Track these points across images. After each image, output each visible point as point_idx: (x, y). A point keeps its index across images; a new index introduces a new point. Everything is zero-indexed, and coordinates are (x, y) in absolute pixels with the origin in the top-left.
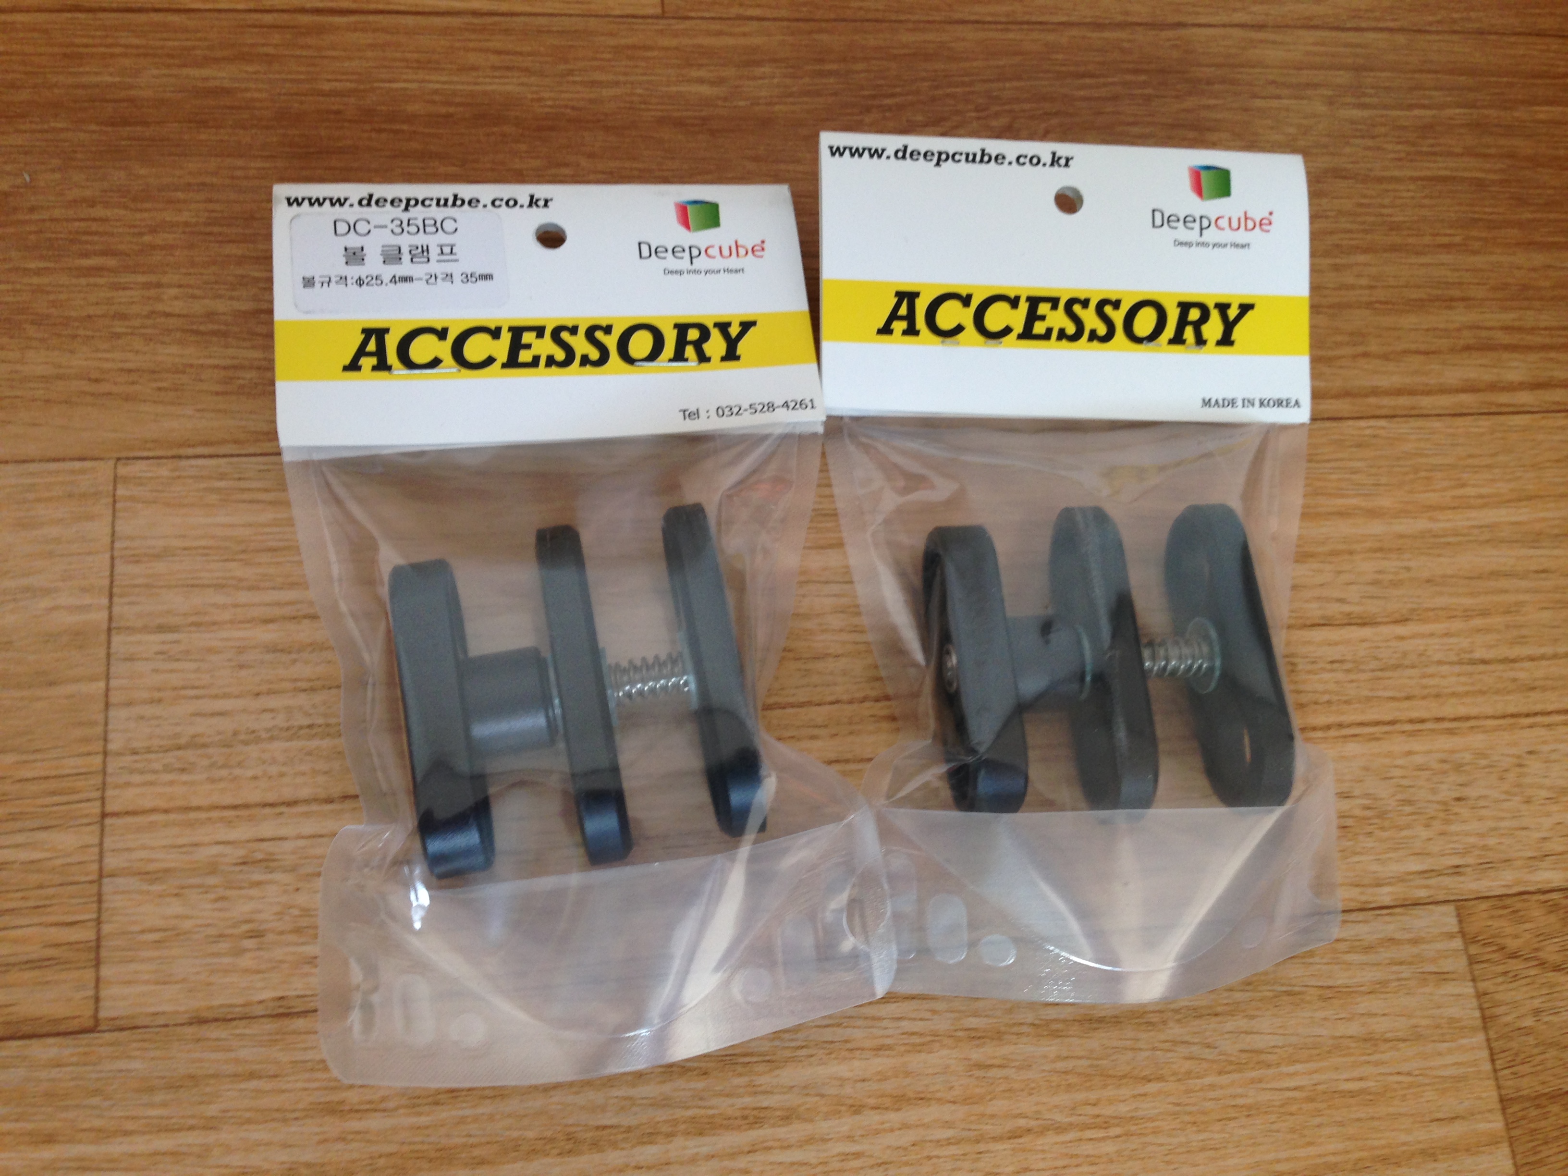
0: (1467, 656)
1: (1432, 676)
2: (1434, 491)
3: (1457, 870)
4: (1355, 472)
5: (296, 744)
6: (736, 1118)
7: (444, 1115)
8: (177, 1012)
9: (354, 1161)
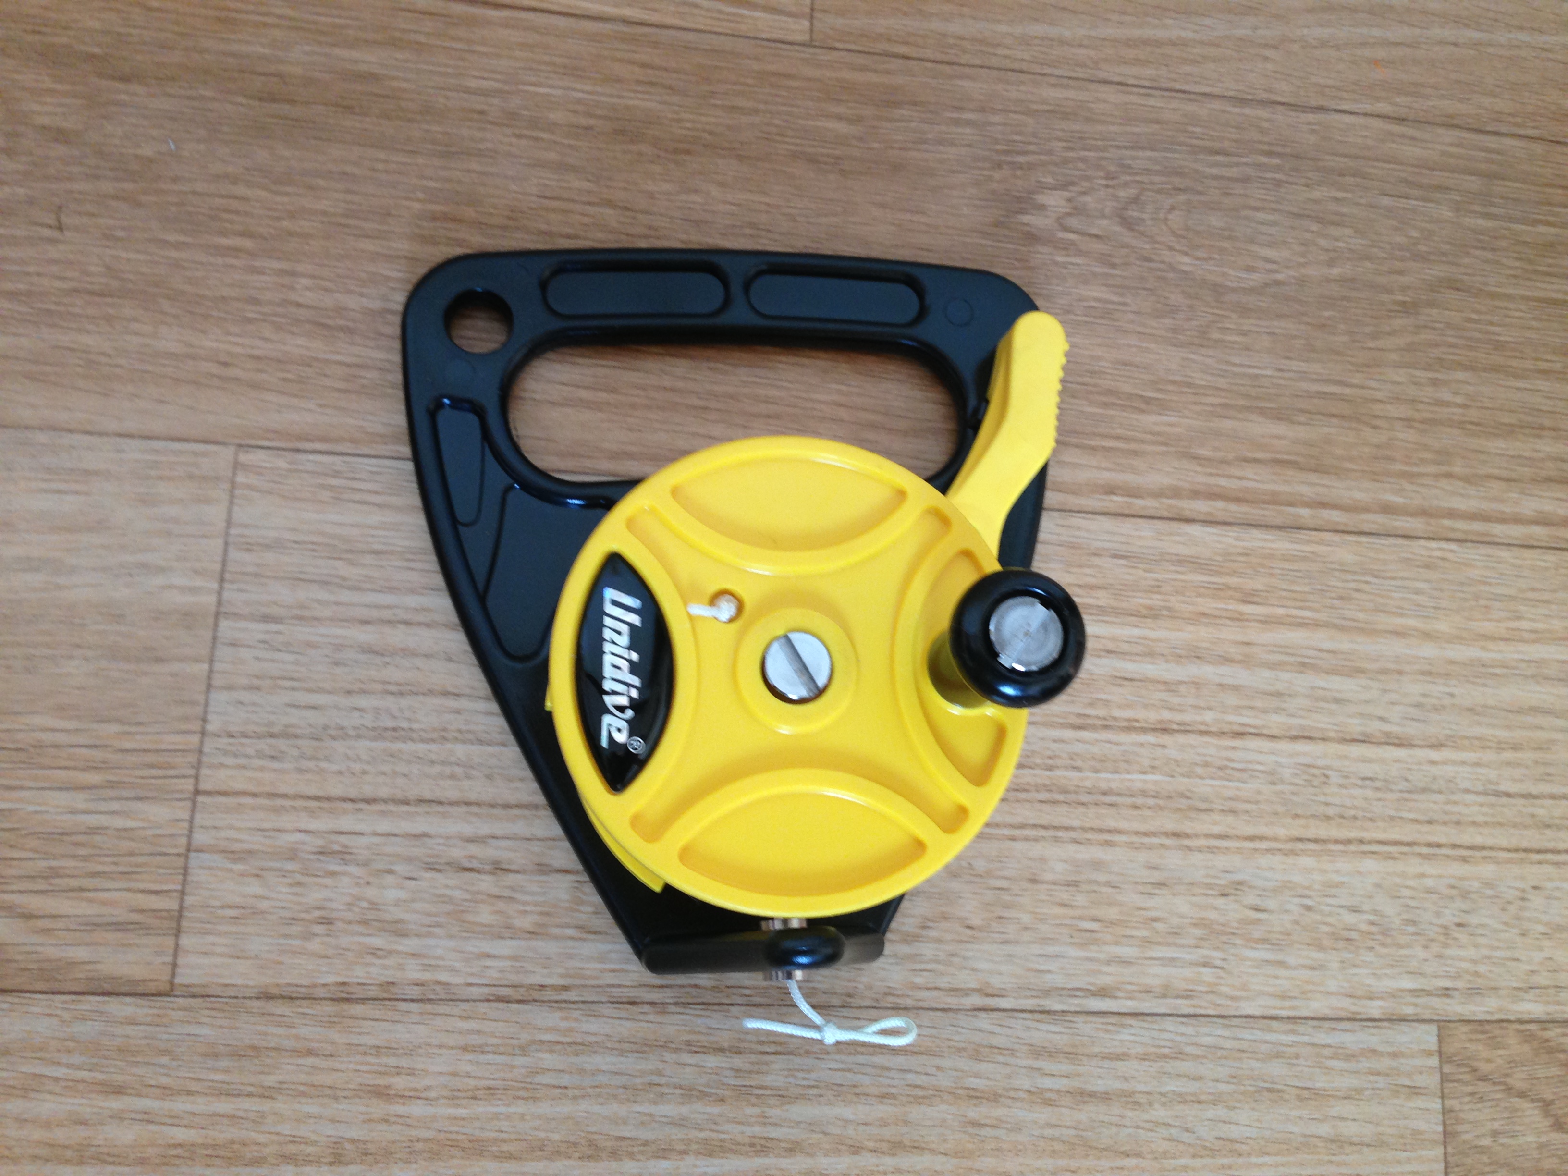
0: (1494, 787)
1: (1455, 803)
2: (1490, 620)
3: (1446, 993)
4: (1418, 592)
5: (380, 745)
6: (744, 1145)
7: (481, 1109)
8: (247, 986)
9: (393, 1142)
